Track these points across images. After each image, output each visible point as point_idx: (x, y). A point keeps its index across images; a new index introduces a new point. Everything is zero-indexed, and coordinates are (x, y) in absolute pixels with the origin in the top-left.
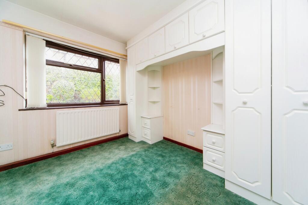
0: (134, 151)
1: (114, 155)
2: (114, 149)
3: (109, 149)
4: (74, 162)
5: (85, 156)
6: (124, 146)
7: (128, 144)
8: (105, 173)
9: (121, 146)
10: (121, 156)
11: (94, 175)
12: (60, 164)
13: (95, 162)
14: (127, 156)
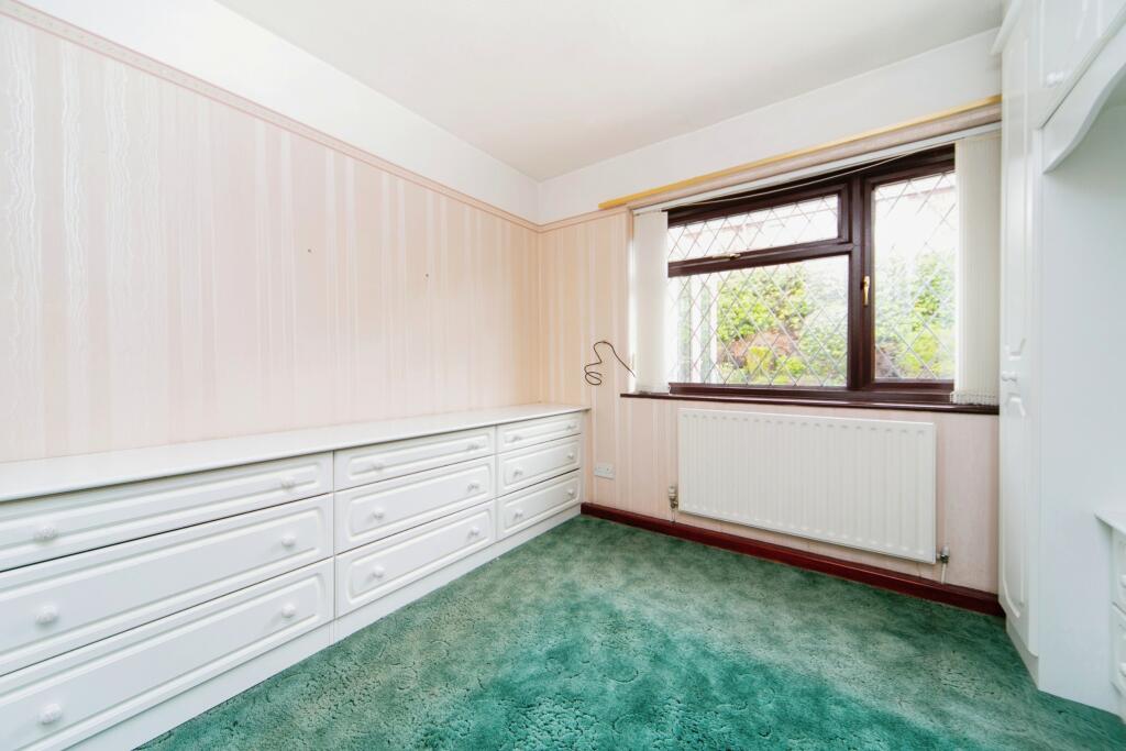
0: (942, 715)
1: (810, 645)
2: (846, 626)
3: (824, 609)
4: (684, 577)
5: (726, 579)
6: (911, 651)
7: (958, 656)
8: (701, 670)
9: (894, 633)
10: (830, 671)
11: (675, 647)
12: (662, 560)
13: (722, 617)
14: (860, 696)
